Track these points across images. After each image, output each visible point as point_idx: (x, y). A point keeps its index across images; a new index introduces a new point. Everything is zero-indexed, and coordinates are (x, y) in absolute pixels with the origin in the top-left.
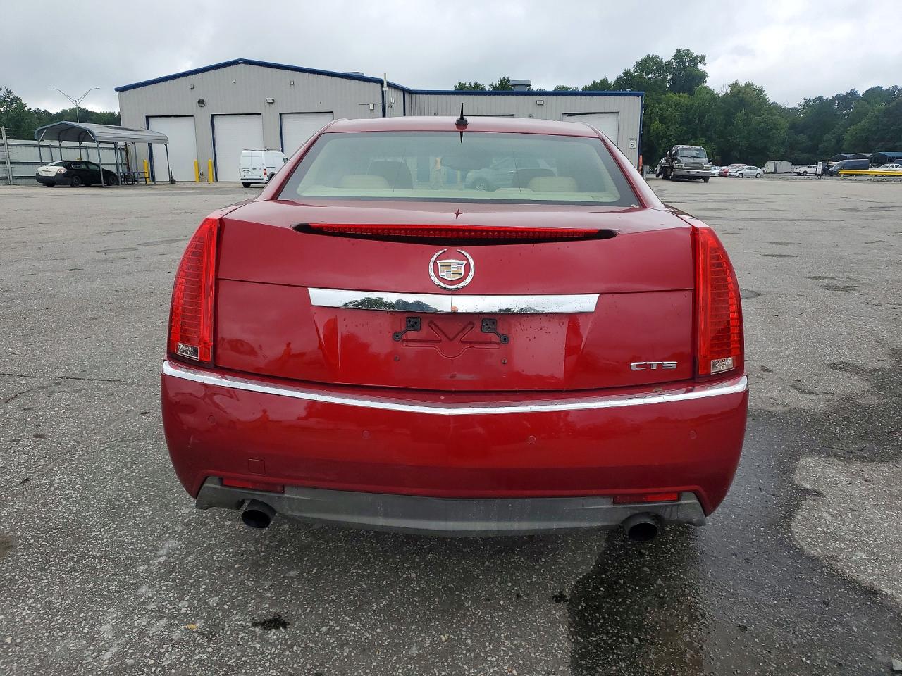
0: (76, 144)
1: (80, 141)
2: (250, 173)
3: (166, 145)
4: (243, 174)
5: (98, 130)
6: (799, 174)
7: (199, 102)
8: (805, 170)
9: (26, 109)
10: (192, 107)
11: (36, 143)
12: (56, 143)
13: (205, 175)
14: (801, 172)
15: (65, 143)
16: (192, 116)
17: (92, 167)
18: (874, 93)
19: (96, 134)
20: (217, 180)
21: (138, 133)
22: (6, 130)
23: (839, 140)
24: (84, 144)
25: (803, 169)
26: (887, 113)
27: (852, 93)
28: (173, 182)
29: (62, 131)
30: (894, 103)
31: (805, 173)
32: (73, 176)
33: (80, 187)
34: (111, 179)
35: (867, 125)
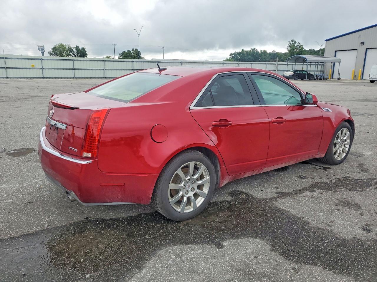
0: (302, 63)
1: (303, 62)
2: (374, 76)
3: (339, 63)
4: (371, 76)
5: (309, 58)
7: (361, 43)
9: (304, 49)
10: (357, 45)
11: (286, 63)
12: (294, 63)
13: (356, 76)
15: (297, 63)
16: (357, 49)
17: (304, 72)
19: (308, 59)
20: (362, 79)
21: (328, 58)
22: (278, 59)
24: (305, 63)
28: (339, 79)
29: (297, 58)
32: (295, 76)
33: (298, 80)
34: (311, 77)
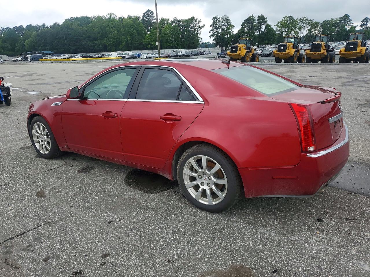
6: (14, 61)
8: (17, 59)
14: (15, 60)
18: (30, 27)
23: (23, 46)
25: (16, 59)
26: (38, 35)
27: (21, 26)
30: (40, 32)
31: (17, 60)
35: (32, 40)
